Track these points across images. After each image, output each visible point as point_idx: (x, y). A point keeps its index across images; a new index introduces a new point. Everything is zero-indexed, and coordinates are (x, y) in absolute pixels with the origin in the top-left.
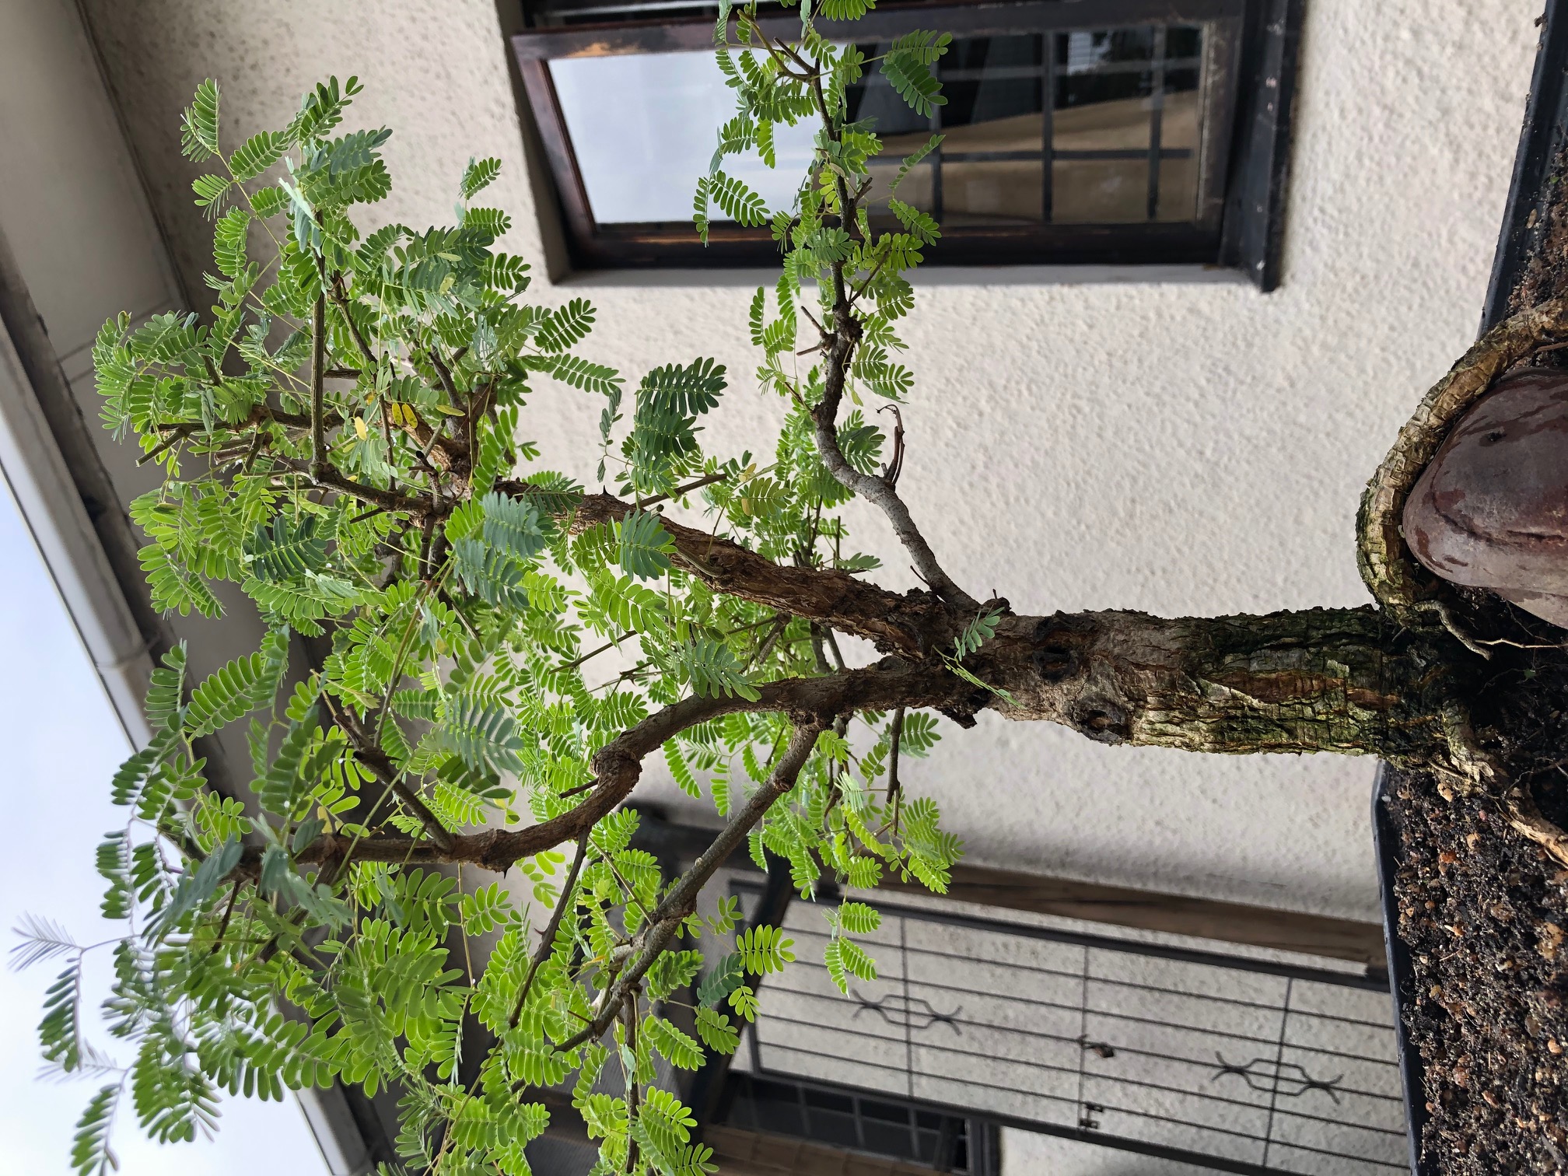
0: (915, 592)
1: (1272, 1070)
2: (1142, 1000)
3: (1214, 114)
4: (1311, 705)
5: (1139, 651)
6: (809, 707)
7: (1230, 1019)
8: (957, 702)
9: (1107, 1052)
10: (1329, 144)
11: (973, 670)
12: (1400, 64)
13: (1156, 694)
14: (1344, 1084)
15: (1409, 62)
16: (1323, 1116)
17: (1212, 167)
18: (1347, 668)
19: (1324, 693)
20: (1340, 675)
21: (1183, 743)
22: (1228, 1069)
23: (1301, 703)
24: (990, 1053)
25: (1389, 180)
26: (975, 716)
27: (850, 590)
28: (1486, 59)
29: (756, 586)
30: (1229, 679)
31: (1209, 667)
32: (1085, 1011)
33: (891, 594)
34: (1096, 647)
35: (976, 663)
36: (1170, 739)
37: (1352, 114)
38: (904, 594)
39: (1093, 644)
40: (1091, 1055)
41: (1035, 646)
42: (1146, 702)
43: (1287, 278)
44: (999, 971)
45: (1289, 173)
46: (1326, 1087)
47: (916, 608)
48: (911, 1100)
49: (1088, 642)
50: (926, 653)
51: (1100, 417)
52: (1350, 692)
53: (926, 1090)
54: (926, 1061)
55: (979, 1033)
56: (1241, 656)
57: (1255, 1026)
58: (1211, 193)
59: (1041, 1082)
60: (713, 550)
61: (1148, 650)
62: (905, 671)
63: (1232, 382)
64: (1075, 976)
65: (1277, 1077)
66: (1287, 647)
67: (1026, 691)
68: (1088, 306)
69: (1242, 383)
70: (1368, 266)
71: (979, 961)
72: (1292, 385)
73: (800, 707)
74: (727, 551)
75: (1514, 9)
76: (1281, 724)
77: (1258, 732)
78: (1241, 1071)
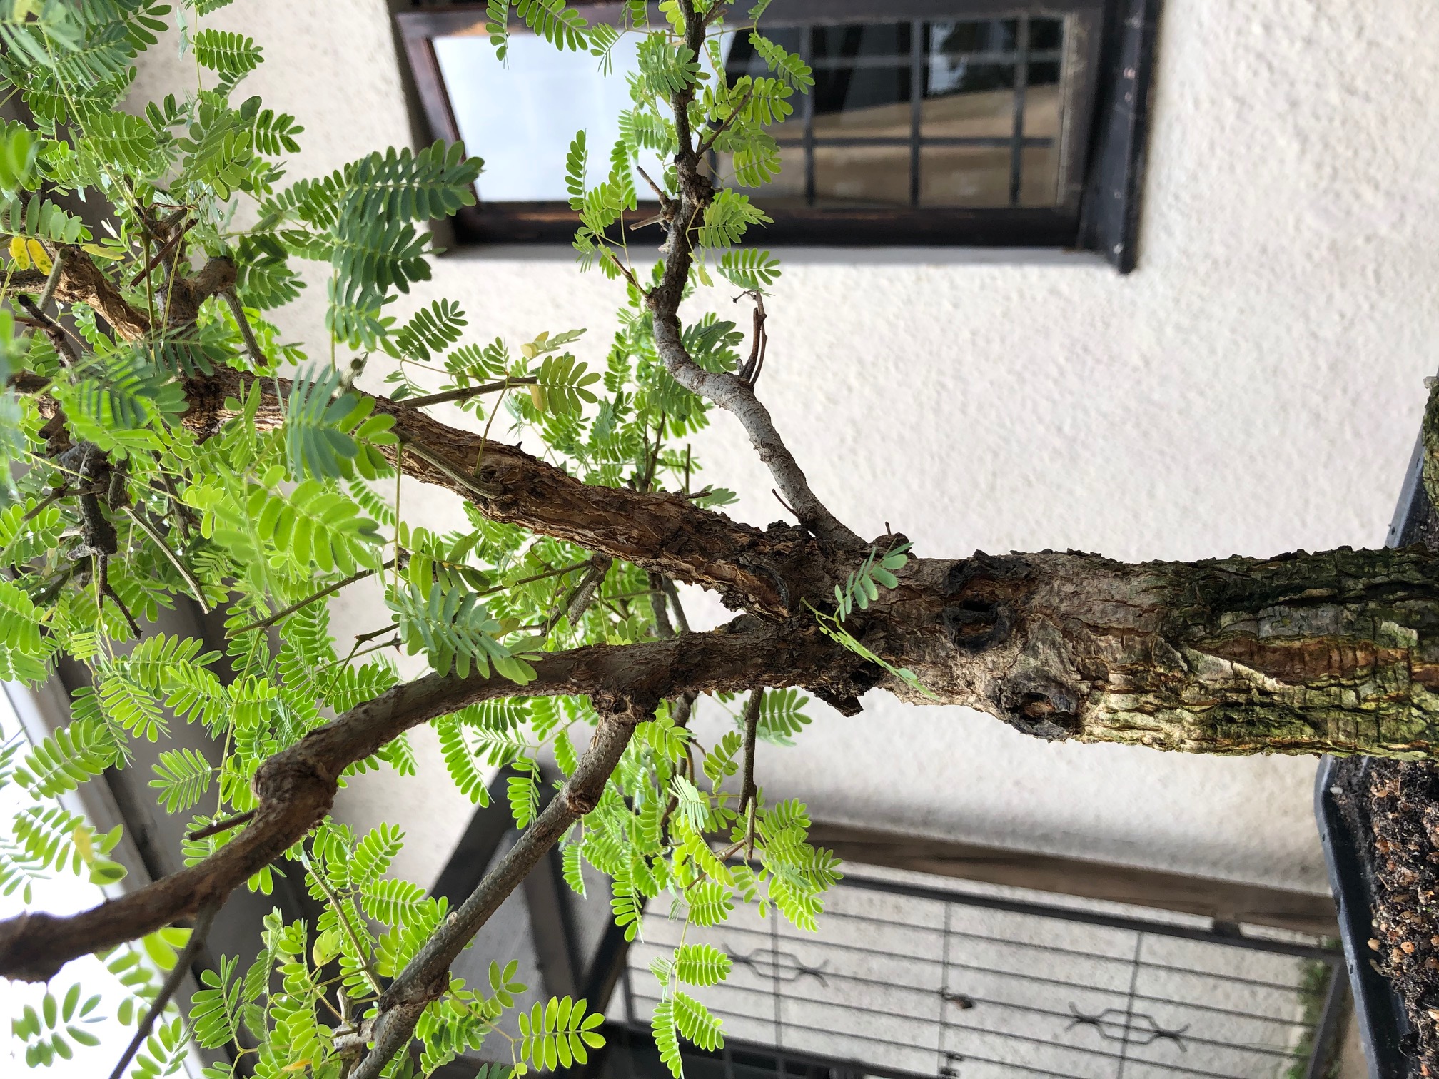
0: (779, 527)
1: (1122, 1020)
2: (1001, 955)
3: (1076, 104)
4: (1354, 687)
5: (1097, 608)
6: (619, 688)
7: (1082, 971)
8: (835, 680)
9: (966, 1003)
10: (1184, 134)
11: (858, 635)
12: (1252, 58)
13: (1123, 669)
14: (1189, 1034)
15: (1260, 56)
16: (1169, 1063)
17: (1073, 155)
18: (1414, 634)
19: (1376, 670)
20: (1403, 644)
21: (1155, 740)
22: (1081, 1019)
23: (1340, 685)
24: (854, 1004)
25: (1239, 169)
26: (860, 699)
27: (686, 520)
28: (1333, 55)
29: (551, 512)
30: (1229, 649)
31: (1199, 631)
32: (946, 964)
33: (744, 528)
34: (1034, 603)
35: (863, 625)
36: (1136, 734)
37: (1206, 105)
38: (764, 529)
39: (1029, 597)
40: (952, 1007)
41: (946, 600)
42: (1107, 681)
43: (1143, 261)
44: (863, 925)
45: (1146, 161)
46: (1174, 1036)
47: (780, 547)
48: (779, 1050)
49: (1021, 595)
50: (792, 609)
51: (965, 393)
52: (1416, 669)
53: (794, 1041)
54: (793, 1012)
55: (844, 985)
56: (1245, 615)
57: (1106, 977)
58: (1071, 179)
59: (903, 1032)
60: (490, 460)
61: (1109, 606)
62: (763, 635)
63: (1090, 361)
64: (936, 930)
65: (1127, 1027)
66: (1314, 602)
67: (934, 664)
68: (953, 286)
69: (1098, 361)
70: (1219, 251)
71: (845, 916)
72: (1147, 363)
73: (607, 688)
74: (508, 461)
75: (1360, 6)
76: (1305, 715)
77: (1267, 725)
78: (1093, 1021)
